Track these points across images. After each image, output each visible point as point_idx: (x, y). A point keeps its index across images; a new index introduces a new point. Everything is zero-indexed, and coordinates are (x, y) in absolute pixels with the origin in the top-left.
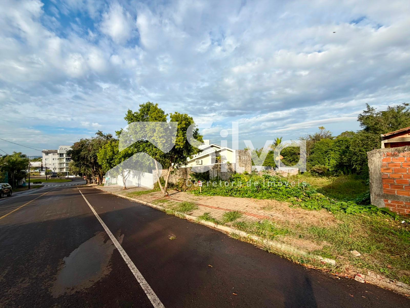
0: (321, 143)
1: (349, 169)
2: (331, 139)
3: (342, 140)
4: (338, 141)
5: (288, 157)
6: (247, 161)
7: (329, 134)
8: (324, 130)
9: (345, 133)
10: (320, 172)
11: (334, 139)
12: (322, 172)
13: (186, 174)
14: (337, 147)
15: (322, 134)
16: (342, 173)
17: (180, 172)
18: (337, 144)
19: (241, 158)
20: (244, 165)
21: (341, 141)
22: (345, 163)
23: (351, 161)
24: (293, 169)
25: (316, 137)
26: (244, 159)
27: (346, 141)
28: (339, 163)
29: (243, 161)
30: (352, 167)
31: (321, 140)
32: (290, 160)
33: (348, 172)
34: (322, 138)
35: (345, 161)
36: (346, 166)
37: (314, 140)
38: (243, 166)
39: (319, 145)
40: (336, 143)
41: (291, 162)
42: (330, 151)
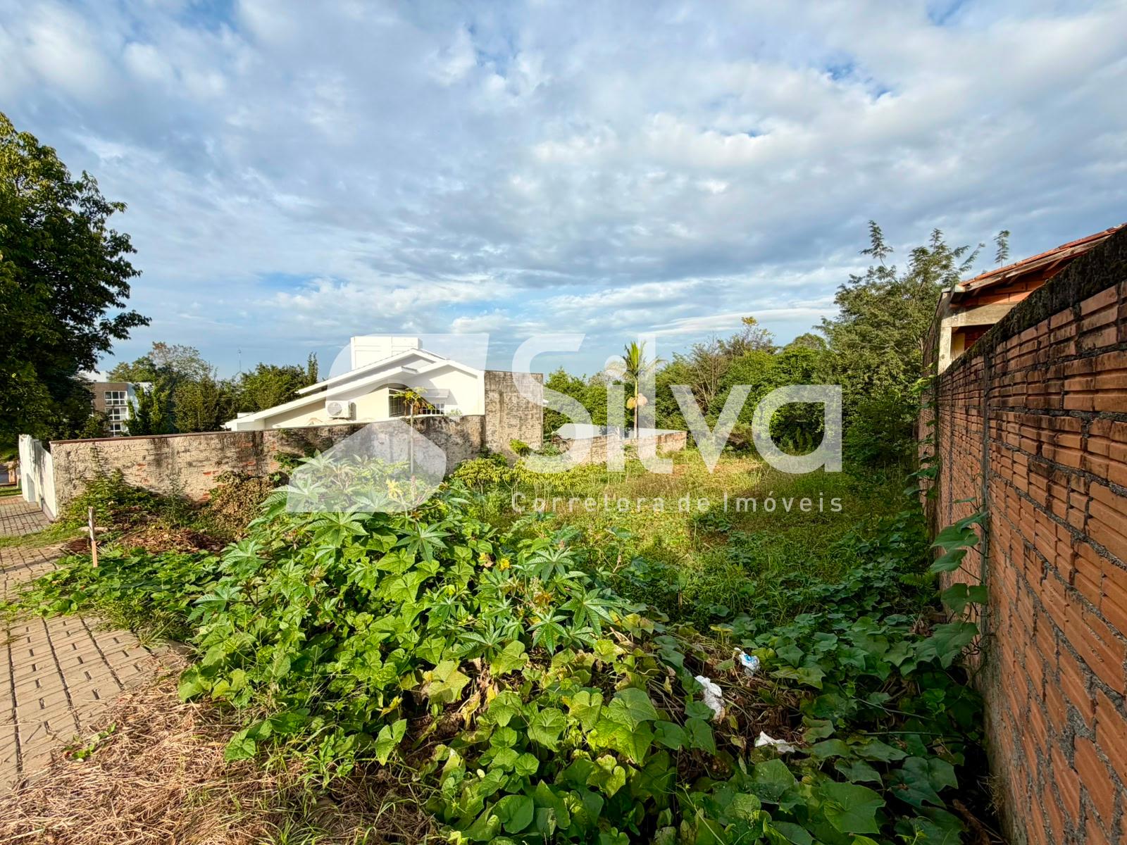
0: (744, 363)
1: (808, 435)
2: (771, 351)
3: (796, 356)
4: (787, 358)
5: (663, 400)
6: (527, 407)
7: (765, 339)
8: (754, 327)
9: (802, 338)
10: (738, 443)
11: (777, 352)
12: (743, 443)
13: (257, 454)
14: (782, 375)
15: (750, 338)
16: (791, 443)
17: (222, 449)
18: (784, 365)
19: (506, 400)
20: (514, 422)
21: (794, 359)
22: (800, 416)
23: (813, 414)
24: (671, 435)
25: (734, 346)
26: (518, 403)
27: (805, 358)
28: (786, 418)
29: (511, 410)
30: (816, 428)
31: (746, 353)
32: (667, 408)
33: (805, 442)
34: (749, 350)
35: (798, 412)
36: (800, 425)
37: (729, 352)
38: (511, 426)
39: (740, 368)
40: (781, 363)
41: (669, 414)
42: (766, 383)
